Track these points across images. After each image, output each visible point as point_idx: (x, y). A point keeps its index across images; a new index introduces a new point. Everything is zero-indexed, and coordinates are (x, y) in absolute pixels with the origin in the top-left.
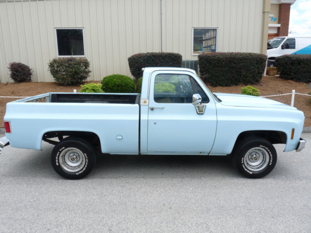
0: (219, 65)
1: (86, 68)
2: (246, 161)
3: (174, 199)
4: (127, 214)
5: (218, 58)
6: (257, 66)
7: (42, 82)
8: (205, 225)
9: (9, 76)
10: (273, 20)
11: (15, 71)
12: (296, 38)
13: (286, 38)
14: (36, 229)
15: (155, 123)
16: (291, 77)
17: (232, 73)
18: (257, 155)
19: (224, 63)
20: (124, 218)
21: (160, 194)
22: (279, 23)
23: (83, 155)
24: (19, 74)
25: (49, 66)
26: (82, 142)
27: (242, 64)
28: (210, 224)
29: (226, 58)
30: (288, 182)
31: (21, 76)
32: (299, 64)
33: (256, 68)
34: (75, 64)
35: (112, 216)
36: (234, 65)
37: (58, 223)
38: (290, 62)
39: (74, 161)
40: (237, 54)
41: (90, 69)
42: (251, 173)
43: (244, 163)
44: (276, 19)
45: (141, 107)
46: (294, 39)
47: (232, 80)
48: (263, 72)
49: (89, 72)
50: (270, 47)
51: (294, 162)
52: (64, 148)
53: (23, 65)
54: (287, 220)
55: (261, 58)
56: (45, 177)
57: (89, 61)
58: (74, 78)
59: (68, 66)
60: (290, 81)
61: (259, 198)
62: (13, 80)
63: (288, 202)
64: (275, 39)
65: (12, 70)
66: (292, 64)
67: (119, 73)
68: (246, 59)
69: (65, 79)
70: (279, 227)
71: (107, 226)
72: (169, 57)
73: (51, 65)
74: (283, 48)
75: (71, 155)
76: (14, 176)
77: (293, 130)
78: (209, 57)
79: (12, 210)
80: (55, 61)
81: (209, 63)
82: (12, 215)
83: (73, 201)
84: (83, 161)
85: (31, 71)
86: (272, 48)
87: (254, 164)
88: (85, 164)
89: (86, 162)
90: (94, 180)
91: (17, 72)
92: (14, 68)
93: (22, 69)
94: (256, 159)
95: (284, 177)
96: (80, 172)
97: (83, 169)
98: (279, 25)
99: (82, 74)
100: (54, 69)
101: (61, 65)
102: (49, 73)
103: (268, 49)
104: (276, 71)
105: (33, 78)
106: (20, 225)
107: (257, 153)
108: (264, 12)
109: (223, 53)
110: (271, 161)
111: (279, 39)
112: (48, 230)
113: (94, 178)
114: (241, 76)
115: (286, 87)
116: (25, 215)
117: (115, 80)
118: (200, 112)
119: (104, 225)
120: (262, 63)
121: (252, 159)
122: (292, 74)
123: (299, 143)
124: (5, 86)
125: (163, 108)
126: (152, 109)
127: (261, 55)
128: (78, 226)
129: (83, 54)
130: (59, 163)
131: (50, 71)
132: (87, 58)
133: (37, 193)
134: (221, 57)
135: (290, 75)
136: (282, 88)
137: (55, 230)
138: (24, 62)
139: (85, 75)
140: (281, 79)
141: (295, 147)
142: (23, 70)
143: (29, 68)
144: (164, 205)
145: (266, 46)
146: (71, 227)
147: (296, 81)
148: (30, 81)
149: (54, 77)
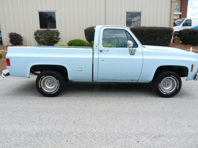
0: (143, 34)
1: (58, 36)
2: (162, 86)
3: (115, 107)
4: (85, 115)
5: (142, 29)
6: (167, 35)
8: (136, 121)
9: (9, 41)
10: (177, 10)
12: (192, 19)
13: (186, 19)
14: (26, 122)
15: (103, 60)
17: (151, 39)
18: (169, 82)
19: (146, 33)
20: (83, 117)
21: (106, 105)
22: (180, 12)
23: (56, 81)
25: (34, 34)
26: (56, 72)
27: (157, 34)
28: (139, 120)
29: (147, 30)
30: (189, 100)
31: (16, 41)
32: (194, 34)
34: (51, 33)
35: (76, 115)
36: (152, 34)
37: (41, 119)
38: (188, 33)
39: (50, 85)
41: (60, 37)
42: (165, 94)
43: (160, 87)
44: (179, 9)
45: (94, 49)
46: (191, 20)
48: (171, 39)
49: (59, 39)
50: (175, 25)
51: (192, 89)
52: (44, 76)
53: (18, 34)
54: (189, 119)
55: (169, 30)
56: (32, 96)
58: (50, 42)
59: (46, 34)
60: (188, 45)
61: (171, 107)
62: (11, 44)
63: (190, 110)
64: (178, 20)
65: (10, 37)
66: (190, 34)
67: (79, 39)
68: (160, 30)
69: (44, 42)
70: (184, 122)
71: (73, 120)
73: (36, 34)
74: (183, 25)
75: (49, 81)
76: (12, 95)
77: (193, 66)
78: (136, 29)
79: (11, 112)
80: (38, 31)
81: (136, 33)
82: (11, 114)
83: (50, 108)
84: (56, 85)
85: (22, 38)
86: (177, 26)
87: (167, 89)
88: (58, 87)
89: (58, 85)
90: (63, 97)
91: (13, 39)
92: (12, 36)
93: (17, 36)
94: (168, 85)
95: (186, 97)
96: (54, 92)
97: (56, 90)
98: (181, 13)
99: (55, 40)
100: (37, 37)
101: (42, 33)
102: (34, 39)
104: (179, 40)
105: (23, 42)
106: (16, 119)
107: (169, 81)
108: (171, 2)
109: (145, 27)
110: (178, 86)
111: (181, 20)
112: (34, 122)
113: (64, 96)
114: (156, 42)
116: (19, 115)
117: (76, 42)
118: (132, 53)
119: (70, 120)
120: (170, 33)
121: (165, 85)
122: (189, 41)
123: (196, 75)
125: (108, 51)
126: (101, 51)
127: (170, 28)
128: (53, 120)
129: (56, 28)
130: (41, 86)
131: (34, 38)
132: (58, 30)
133: (27, 104)
134: (144, 29)
137: (39, 122)
138: (18, 32)
139: (57, 40)
140: (182, 44)
141: (193, 77)
143: (21, 36)
144: (109, 110)
145: (172, 24)
146: (49, 121)
147: (192, 45)
148: (22, 44)
149: (37, 41)
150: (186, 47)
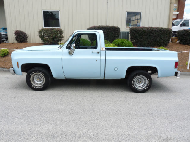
0: (143, 34)
1: (61, 34)
3: (122, 108)
4: (95, 116)
5: (142, 30)
6: (166, 35)
7: (34, 43)
8: (144, 123)
9: (14, 38)
11: (18, 35)
13: (183, 20)
14: (41, 122)
16: (186, 43)
17: (151, 39)
19: (146, 33)
20: (93, 117)
21: (113, 106)
22: (178, 12)
24: (20, 37)
25: (39, 33)
27: (157, 34)
28: (146, 122)
29: (148, 30)
31: (22, 38)
33: (165, 37)
34: (55, 32)
35: (86, 116)
36: (152, 35)
37: (54, 119)
38: (187, 33)
40: (154, 28)
41: (63, 35)
44: (176, 9)
46: (189, 20)
47: (150, 44)
49: (63, 37)
50: (173, 25)
53: (23, 32)
55: (169, 31)
57: (63, 30)
58: (54, 40)
59: (50, 33)
60: (186, 45)
62: (16, 41)
64: (177, 20)
65: (16, 35)
66: (188, 35)
68: (160, 31)
69: (48, 40)
71: (84, 121)
72: (113, 28)
73: (40, 32)
74: (181, 26)
78: (137, 29)
79: (25, 111)
80: (42, 30)
81: (137, 33)
82: (25, 114)
83: (61, 108)
85: (27, 36)
86: (175, 26)
98: (178, 13)
99: (59, 38)
100: (42, 35)
101: (46, 32)
102: (38, 37)
103: (172, 26)
104: (177, 40)
105: (28, 40)
106: (31, 119)
108: (171, 3)
109: (145, 27)
111: (179, 20)
112: (48, 122)
114: (156, 41)
115: (184, 49)
116: (33, 114)
119: (82, 121)
120: (169, 33)
122: (187, 41)
124: (12, 45)
127: (169, 29)
128: (66, 121)
129: (59, 26)
131: (39, 36)
133: (38, 103)
134: (145, 29)
135: (186, 42)
136: (181, 49)
137: (52, 122)
139: (60, 39)
140: (180, 44)
142: (23, 35)
143: (26, 34)
144: (116, 111)
145: (171, 24)
146: (62, 121)
148: (26, 42)
149: (42, 39)
150: (184, 47)
